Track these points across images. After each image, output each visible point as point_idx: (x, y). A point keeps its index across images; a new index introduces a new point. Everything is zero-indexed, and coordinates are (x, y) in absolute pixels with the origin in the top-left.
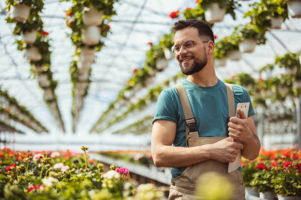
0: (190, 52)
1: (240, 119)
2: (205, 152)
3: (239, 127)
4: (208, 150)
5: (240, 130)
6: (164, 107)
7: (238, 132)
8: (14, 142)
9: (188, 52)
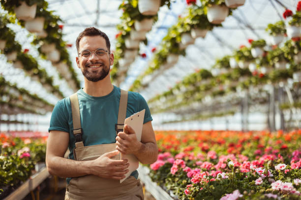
0: (102, 60)
1: (127, 135)
2: (86, 169)
3: (125, 142)
4: (89, 168)
5: (126, 146)
6: (56, 118)
7: (124, 147)
8: (37, 123)
9: (100, 59)
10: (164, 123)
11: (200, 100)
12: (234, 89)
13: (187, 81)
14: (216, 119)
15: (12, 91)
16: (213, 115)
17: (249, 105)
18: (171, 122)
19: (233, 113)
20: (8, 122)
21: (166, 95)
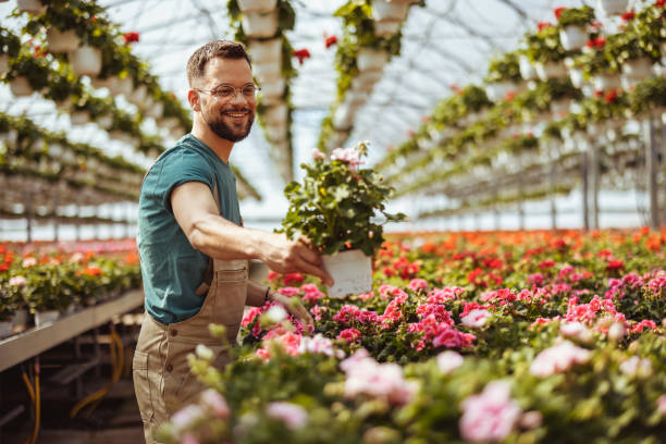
10: (424, 216)
11: (486, 162)
12: (554, 132)
13: (439, 116)
14: (529, 206)
15: (55, 150)
16: (523, 197)
17: (603, 169)
18: (438, 214)
19: (566, 191)
20: (77, 221)
21: (404, 151)
